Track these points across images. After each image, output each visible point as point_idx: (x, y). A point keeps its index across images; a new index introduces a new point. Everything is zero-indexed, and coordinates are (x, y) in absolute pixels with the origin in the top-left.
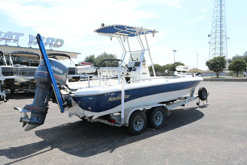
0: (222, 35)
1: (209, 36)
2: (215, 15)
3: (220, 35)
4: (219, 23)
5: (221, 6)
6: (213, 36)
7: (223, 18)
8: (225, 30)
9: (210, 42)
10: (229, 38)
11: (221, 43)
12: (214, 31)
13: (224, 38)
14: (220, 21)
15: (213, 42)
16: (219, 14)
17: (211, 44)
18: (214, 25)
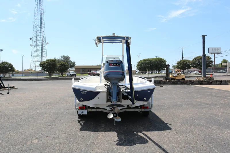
0: (42, 40)
1: (31, 39)
2: (36, 21)
3: (41, 40)
4: (39, 29)
5: (41, 14)
6: (34, 40)
7: (43, 25)
8: (44, 36)
9: (32, 45)
10: (47, 43)
11: (42, 47)
12: (35, 35)
13: (44, 43)
14: (41, 28)
15: (34, 45)
16: (39, 21)
17: (33, 47)
18: (35, 30)
